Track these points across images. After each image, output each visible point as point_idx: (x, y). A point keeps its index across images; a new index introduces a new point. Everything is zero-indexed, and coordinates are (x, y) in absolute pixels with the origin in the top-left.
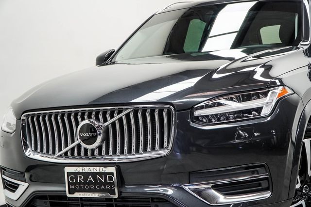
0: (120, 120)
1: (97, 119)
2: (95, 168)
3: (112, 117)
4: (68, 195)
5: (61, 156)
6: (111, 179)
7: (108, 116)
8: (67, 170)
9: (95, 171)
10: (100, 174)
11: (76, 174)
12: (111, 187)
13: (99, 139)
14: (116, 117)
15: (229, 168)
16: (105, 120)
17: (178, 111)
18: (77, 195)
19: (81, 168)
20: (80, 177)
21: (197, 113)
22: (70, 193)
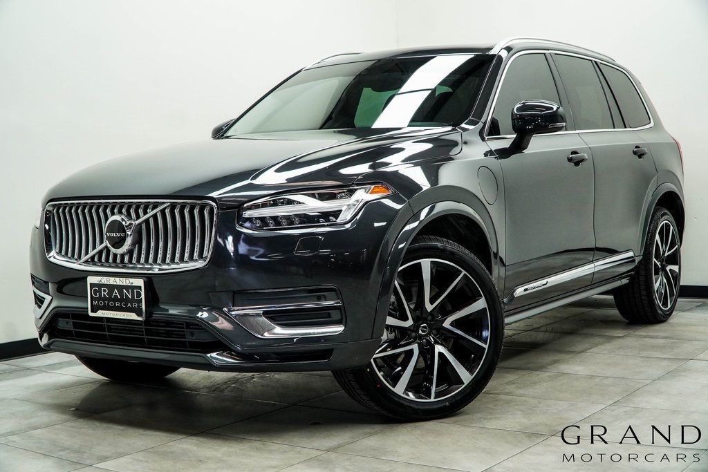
0: (155, 216)
1: (129, 215)
2: (121, 279)
3: (145, 213)
4: (91, 314)
5: (86, 262)
6: (138, 295)
7: (141, 211)
8: (91, 280)
9: (121, 284)
10: (127, 287)
11: (100, 286)
12: (138, 306)
13: (129, 241)
14: (151, 213)
15: (285, 290)
16: (138, 217)
17: (221, 209)
18: (100, 314)
19: (106, 278)
20: (105, 291)
21: (247, 214)
22: (92, 311)
